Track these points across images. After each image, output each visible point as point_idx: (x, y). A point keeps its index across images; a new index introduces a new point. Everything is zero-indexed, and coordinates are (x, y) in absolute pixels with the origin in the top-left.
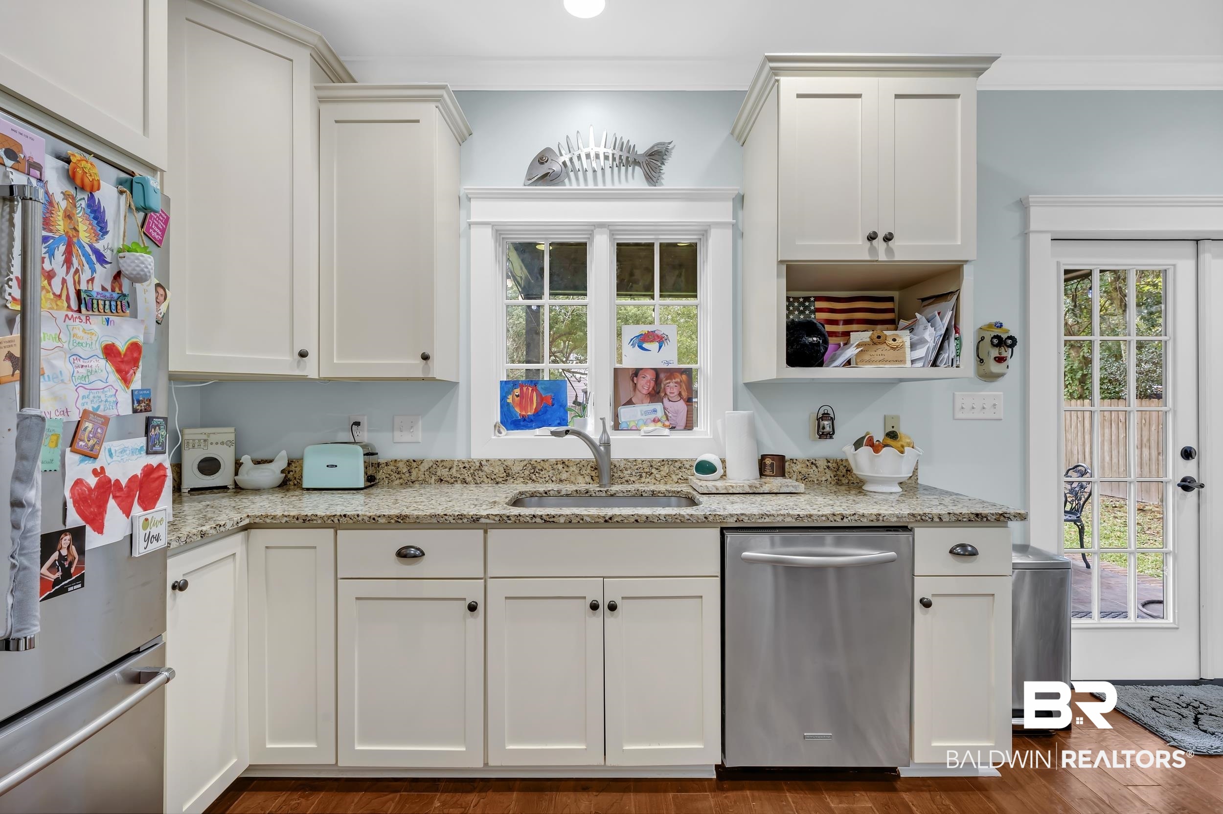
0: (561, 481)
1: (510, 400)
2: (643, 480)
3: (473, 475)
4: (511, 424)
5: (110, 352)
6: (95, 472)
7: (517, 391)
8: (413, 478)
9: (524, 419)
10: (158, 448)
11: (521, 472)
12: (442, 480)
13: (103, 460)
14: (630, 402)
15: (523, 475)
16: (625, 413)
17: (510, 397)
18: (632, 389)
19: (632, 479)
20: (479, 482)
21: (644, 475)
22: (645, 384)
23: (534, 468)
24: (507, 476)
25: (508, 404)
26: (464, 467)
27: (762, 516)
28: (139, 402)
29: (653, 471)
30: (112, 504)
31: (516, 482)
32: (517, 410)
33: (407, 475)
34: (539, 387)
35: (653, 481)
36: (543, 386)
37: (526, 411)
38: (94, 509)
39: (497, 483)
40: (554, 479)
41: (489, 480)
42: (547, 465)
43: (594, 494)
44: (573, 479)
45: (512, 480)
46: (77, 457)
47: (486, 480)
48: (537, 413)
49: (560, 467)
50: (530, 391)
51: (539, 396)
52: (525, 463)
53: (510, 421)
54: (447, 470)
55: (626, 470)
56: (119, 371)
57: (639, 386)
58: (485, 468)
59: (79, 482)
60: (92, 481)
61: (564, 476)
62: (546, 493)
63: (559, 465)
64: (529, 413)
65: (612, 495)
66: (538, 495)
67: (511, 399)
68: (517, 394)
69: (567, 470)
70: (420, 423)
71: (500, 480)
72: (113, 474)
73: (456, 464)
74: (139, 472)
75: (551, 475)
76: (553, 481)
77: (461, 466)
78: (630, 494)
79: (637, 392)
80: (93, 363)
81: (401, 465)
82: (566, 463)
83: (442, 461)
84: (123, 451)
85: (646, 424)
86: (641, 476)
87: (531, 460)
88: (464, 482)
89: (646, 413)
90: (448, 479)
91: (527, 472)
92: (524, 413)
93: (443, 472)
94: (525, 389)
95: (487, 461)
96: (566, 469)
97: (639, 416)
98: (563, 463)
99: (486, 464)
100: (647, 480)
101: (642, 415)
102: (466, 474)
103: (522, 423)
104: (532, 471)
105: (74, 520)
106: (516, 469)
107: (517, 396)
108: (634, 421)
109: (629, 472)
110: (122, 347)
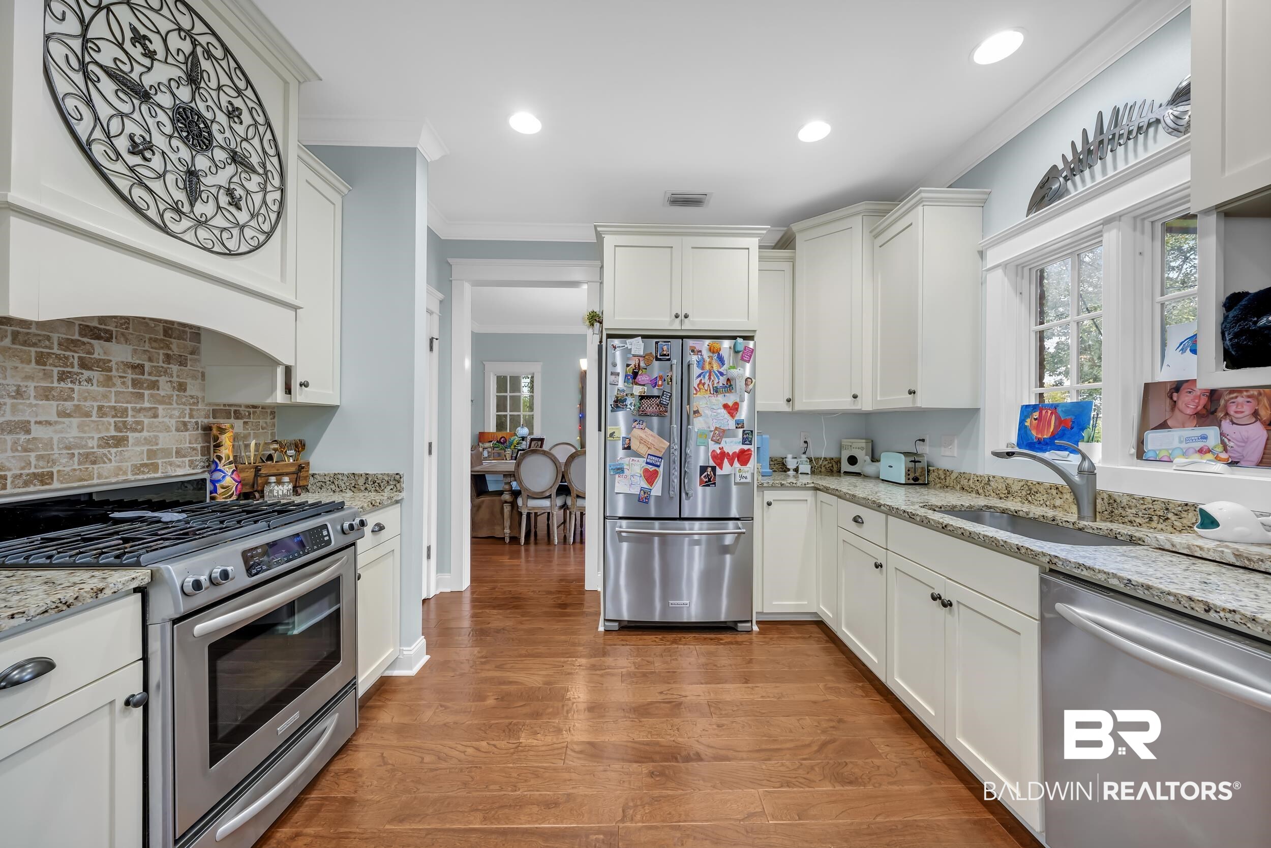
0: (1055, 507)
1: (1028, 424)
2: (1154, 524)
3: (983, 488)
4: (1026, 446)
5: (726, 406)
6: (720, 448)
7: (1036, 415)
8: (947, 483)
9: (1039, 441)
10: (747, 442)
11: (1019, 492)
12: (963, 489)
13: (723, 444)
14: (1163, 426)
15: (1020, 495)
16: (1154, 439)
17: (1028, 420)
18: (1168, 409)
19: (1138, 520)
20: (987, 494)
21: (1155, 518)
22: (1190, 400)
23: (1030, 489)
24: (1008, 493)
25: (1026, 427)
26: (978, 481)
27: (1079, 566)
28: (738, 424)
29: (1170, 515)
30: (726, 460)
31: (1015, 500)
32: (1034, 433)
33: (944, 481)
34: (1059, 410)
35: (1170, 529)
36: (1063, 409)
37: (1042, 434)
38: (719, 461)
39: (1001, 498)
40: (1048, 503)
41: (995, 494)
42: (1042, 489)
43: (1061, 524)
44: (1066, 507)
45: (1012, 498)
46: (713, 442)
47: (993, 494)
48: (1054, 436)
49: (1054, 492)
50: (1049, 414)
51: (1058, 418)
52: (1022, 483)
53: (1025, 443)
54: (967, 480)
55: (1130, 507)
56: (729, 413)
57: (1180, 404)
58: (992, 483)
59: (714, 451)
60: (718, 451)
61: (1058, 502)
62: (1016, 512)
63: (1053, 490)
64: (1045, 437)
65: (1080, 529)
66: (1010, 512)
67: (1029, 423)
68: (1036, 417)
69: (1061, 496)
70: (956, 441)
71: (1003, 496)
72: (726, 450)
73: (972, 476)
74: (737, 451)
75: (1045, 499)
76: (1047, 506)
77: (976, 479)
78: (1101, 533)
79: (1177, 411)
80: (719, 411)
81: (941, 472)
82: (1060, 489)
83: (964, 473)
84: (732, 442)
85: (1185, 454)
86: (1151, 520)
87: (1027, 481)
88: (978, 493)
89: (1188, 440)
90: (968, 489)
91: (1024, 493)
92: (1040, 436)
93: (964, 482)
94: (1044, 412)
95: (994, 477)
96: (1059, 495)
97: (1176, 444)
98: (1057, 488)
99: (993, 480)
100: (1160, 526)
101: (1181, 442)
102: (979, 487)
103: (1037, 446)
104: (1029, 492)
105: (712, 463)
106: (1015, 487)
107: (1035, 419)
108: (1167, 450)
109: (1134, 511)
110: (730, 404)
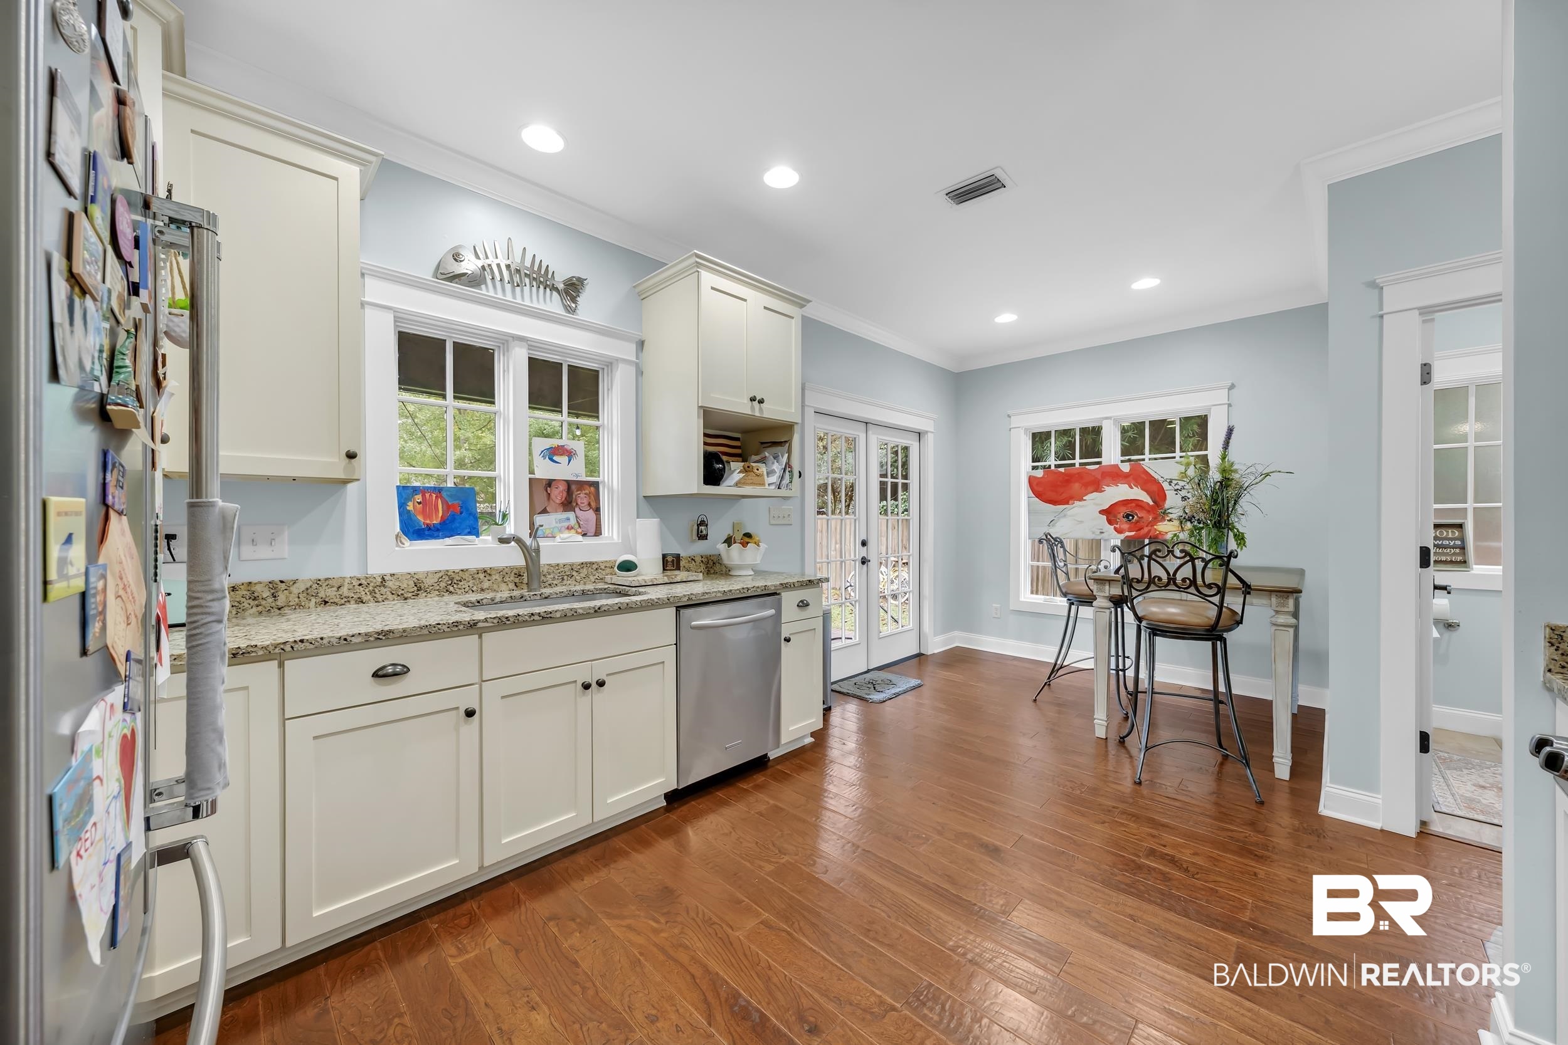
0: (482, 590)
1: (410, 507)
2: (565, 582)
3: (372, 592)
4: (413, 533)
7: (419, 498)
8: (280, 603)
9: (429, 528)
11: (436, 585)
12: (326, 602)
14: (544, 511)
15: (438, 588)
17: (410, 504)
18: (546, 499)
19: (555, 582)
20: (380, 600)
21: (565, 577)
22: (558, 494)
23: (452, 579)
24: (418, 590)
25: (409, 511)
26: (360, 585)
27: (703, 594)
29: (574, 573)
31: (429, 595)
32: (420, 518)
33: (270, 600)
34: (444, 494)
35: (574, 582)
36: (449, 493)
37: (430, 517)
39: (406, 599)
40: (474, 589)
41: (395, 597)
42: (467, 575)
44: (495, 587)
45: (425, 594)
47: (390, 597)
48: (444, 522)
49: (481, 576)
50: (434, 498)
51: (444, 502)
52: (440, 574)
53: (411, 530)
54: (335, 589)
55: (549, 574)
57: (552, 496)
58: (389, 584)
61: (486, 585)
63: (480, 574)
64: (435, 522)
65: (546, 598)
67: (412, 506)
68: (419, 501)
69: (489, 578)
70: (286, 533)
71: (410, 595)
73: (347, 581)
75: (471, 585)
76: (473, 591)
77: (356, 583)
78: (563, 595)
79: (551, 501)
81: (258, 588)
82: (488, 572)
83: (326, 579)
85: (560, 531)
86: (563, 579)
87: (447, 571)
88: (361, 601)
89: (560, 521)
90: (336, 600)
91: (443, 585)
92: (428, 522)
93: (331, 593)
94: (427, 495)
95: (392, 575)
96: (488, 577)
97: (554, 524)
98: (485, 572)
99: (390, 578)
100: (569, 582)
101: (556, 523)
102: (362, 592)
103: (427, 533)
104: (450, 582)
106: (430, 581)
107: (419, 503)
108: (549, 529)
109: (552, 576)
